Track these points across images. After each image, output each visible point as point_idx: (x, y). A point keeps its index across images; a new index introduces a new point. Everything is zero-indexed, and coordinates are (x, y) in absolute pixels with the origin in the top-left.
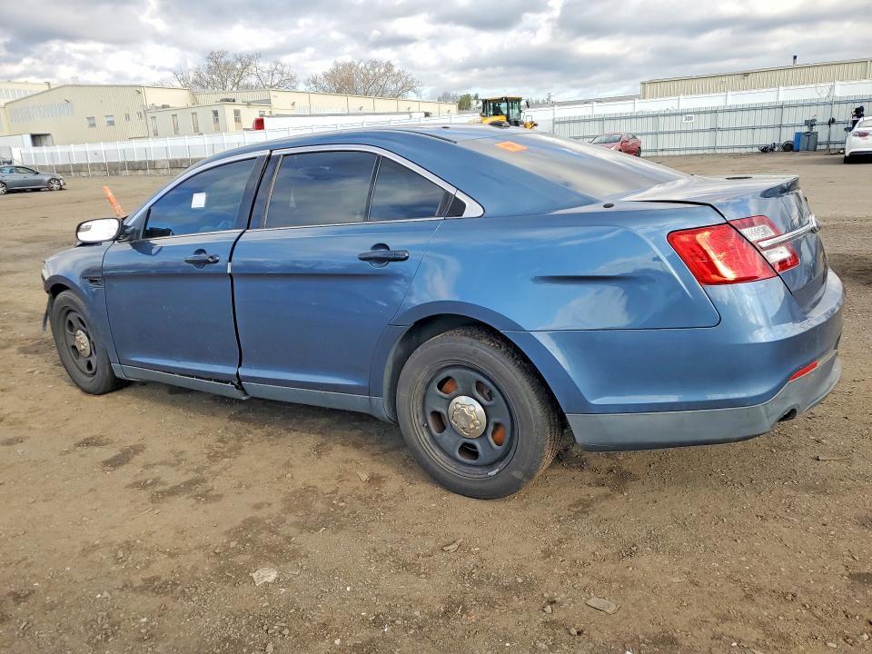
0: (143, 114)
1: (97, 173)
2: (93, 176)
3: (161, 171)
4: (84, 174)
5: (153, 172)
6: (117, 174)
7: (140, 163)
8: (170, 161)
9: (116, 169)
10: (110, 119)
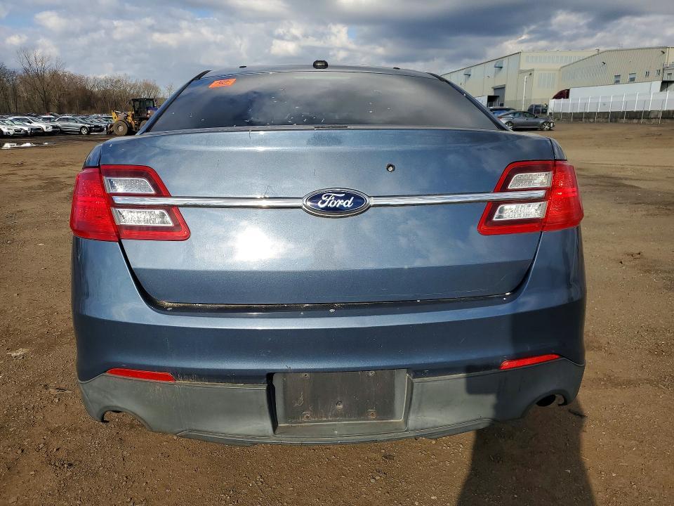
0: (661, 71)
1: (601, 120)
2: (598, 122)
3: (653, 121)
4: (592, 120)
5: (645, 120)
6: (616, 122)
7: (637, 112)
8: (663, 112)
9: (616, 118)
10: (632, 76)
